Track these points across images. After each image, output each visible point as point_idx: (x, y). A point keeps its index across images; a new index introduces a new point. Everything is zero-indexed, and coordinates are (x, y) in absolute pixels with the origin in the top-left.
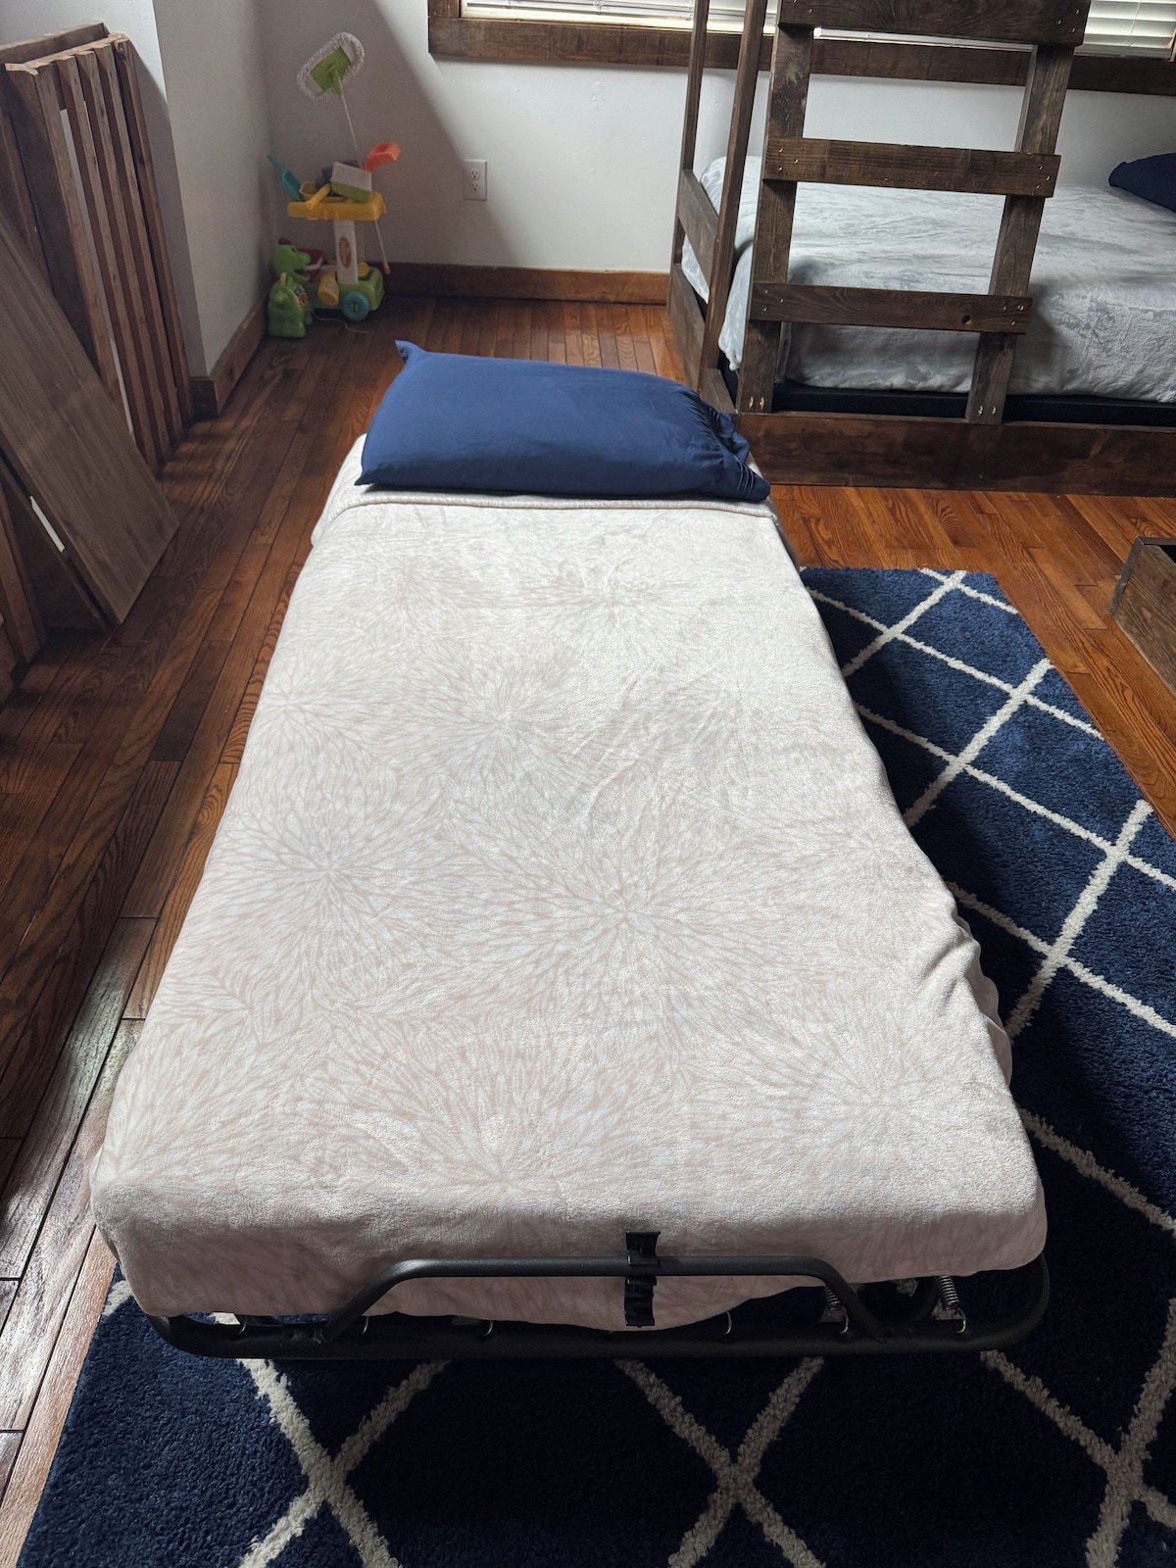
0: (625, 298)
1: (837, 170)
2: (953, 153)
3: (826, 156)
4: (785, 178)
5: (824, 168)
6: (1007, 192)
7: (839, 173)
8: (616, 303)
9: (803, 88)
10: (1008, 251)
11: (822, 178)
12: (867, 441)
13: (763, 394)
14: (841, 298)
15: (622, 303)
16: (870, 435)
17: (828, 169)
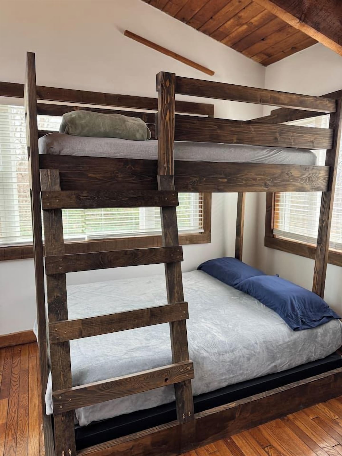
0: (21, 343)
1: (88, 331)
2: (142, 311)
3: (81, 326)
4: (61, 341)
5: (81, 332)
6: (169, 321)
7: (89, 332)
8: (16, 345)
9: (65, 297)
10: (176, 343)
11: (81, 336)
12: (132, 450)
13: (70, 447)
14: (102, 389)
15: (19, 345)
16: (133, 446)
17: (83, 332)
